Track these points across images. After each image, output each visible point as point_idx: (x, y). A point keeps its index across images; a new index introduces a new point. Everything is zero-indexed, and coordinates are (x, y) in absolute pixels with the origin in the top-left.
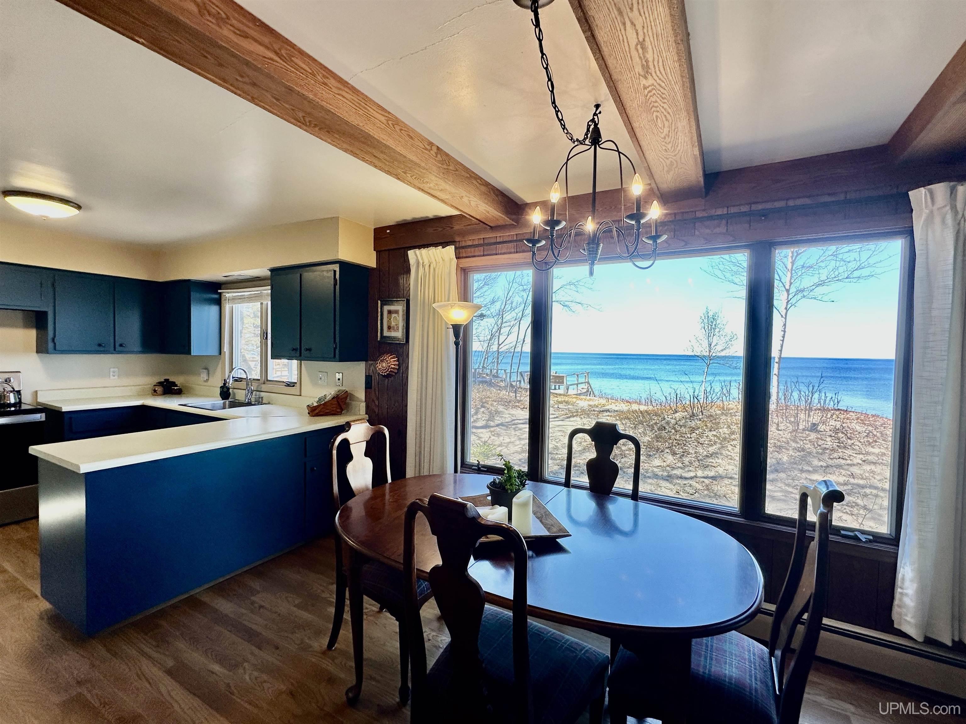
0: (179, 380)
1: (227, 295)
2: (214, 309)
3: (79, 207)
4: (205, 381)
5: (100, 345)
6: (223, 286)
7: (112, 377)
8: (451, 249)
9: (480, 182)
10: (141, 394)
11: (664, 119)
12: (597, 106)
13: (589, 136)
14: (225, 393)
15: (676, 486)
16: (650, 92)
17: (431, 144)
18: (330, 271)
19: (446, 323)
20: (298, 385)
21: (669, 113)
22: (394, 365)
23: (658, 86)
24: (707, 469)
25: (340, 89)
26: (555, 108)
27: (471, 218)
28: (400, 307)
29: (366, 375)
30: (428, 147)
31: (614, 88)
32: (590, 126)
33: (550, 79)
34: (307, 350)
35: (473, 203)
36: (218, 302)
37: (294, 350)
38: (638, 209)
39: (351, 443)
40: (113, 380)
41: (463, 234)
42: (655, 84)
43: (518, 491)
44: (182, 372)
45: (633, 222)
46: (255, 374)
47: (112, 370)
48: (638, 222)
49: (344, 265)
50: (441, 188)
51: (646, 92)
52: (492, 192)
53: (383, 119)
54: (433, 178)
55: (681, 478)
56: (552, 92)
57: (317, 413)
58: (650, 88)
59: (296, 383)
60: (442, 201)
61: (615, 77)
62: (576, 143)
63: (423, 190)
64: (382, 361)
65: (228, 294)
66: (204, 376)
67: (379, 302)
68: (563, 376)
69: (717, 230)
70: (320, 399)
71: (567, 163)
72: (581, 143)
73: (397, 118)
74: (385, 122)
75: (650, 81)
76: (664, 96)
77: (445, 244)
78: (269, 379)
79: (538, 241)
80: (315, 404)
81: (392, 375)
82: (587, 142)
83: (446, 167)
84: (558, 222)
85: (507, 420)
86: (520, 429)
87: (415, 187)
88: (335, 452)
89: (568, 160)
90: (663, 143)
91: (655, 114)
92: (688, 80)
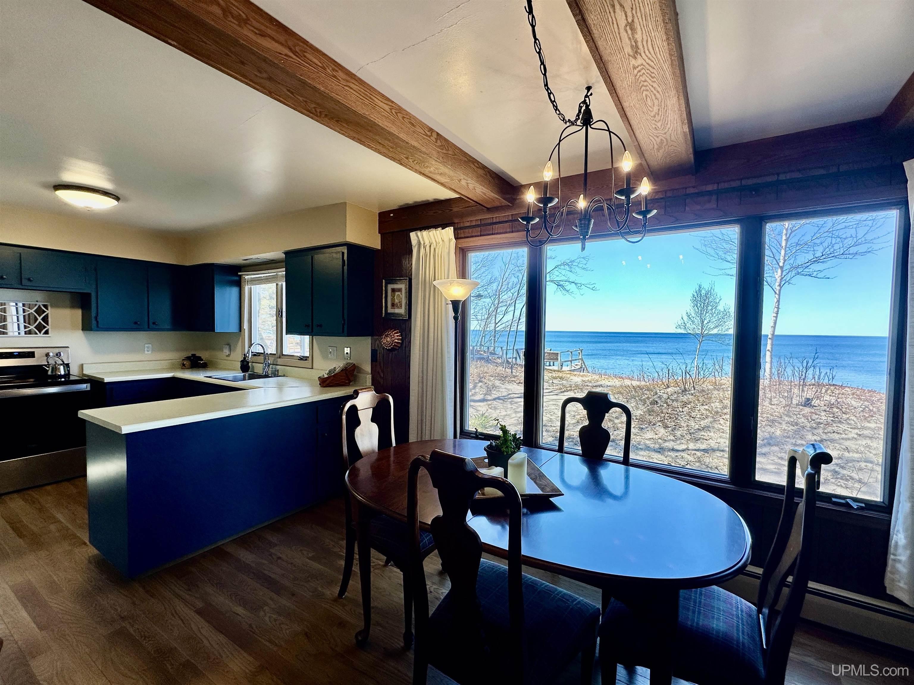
0: (204, 355)
1: (246, 277)
2: (234, 291)
3: (117, 199)
4: (227, 356)
5: (136, 323)
6: (243, 269)
7: (146, 352)
8: (450, 230)
9: (477, 166)
10: (172, 368)
11: (654, 98)
12: (589, 88)
13: (581, 116)
14: (245, 366)
15: (668, 458)
16: (639, 71)
17: (431, 130)
18: (339, 252)
19: (446, 299)
20: (310, 358)
21: (658, 92)
22: (398, 339)
23: (647, 66)
24: (699, 442)
25: (347, 81)
26: (547, 90)
27: (469, 200)
28: (402, 286)
29: (372, 350)
30: (429, 133)
31: (604, 69)
32: (581, 107)
33: (542, 63)
34: (318, 326)
35: (471, 186)
36: (238, 284)
37: (306, 326)
38: (628, 184)
39: (359, 409)
40: (148, 354)
41: (462, 216)
42: (645, 63)
43: (513, 453)
44: (207, 347)
45: (623, 198)
46: (272, 349)
47: (146, 345)
48: (628, 197)
49: (351, 247)
50: (441, 171)
51: (636, 72)
52: (488, 174)
53: (387, 108)
54: (434, 162)
55: (673, 450)
56: (545, 75)
57: (328, 384)
58: (640, 68)
59: (308, 357)
60: (442, 184)
61: (605, 57)
62: (568, 124)
63: (424, 175)
64: (387, 336)
65: (248, 277)
66: (226, 351)
67: (384, 281)
68: (558, 353)
69: (708, 206)
70: (330, 371)
71: (559, 144)
72: (573, 123)
73: (399, 106)
74: (389, 110)
75: (640, 61)
76: (653, 75)
77: (444, 226)
78: (284, 353)
79: (533, 219)
80: (326, 376)
81: (396, 349)
82: (579, 123)
83: (444, 151)
84: (551, 200)
85: (503, 395)
86: (516, 403)
87: (416, 171)
88: (344, 417)
89: (560, 141)
90: (654, 122)
91: (645, 93)
92: (676, 58)
